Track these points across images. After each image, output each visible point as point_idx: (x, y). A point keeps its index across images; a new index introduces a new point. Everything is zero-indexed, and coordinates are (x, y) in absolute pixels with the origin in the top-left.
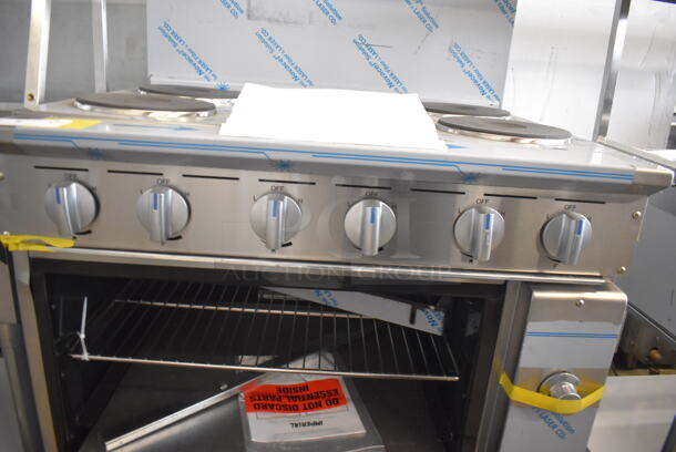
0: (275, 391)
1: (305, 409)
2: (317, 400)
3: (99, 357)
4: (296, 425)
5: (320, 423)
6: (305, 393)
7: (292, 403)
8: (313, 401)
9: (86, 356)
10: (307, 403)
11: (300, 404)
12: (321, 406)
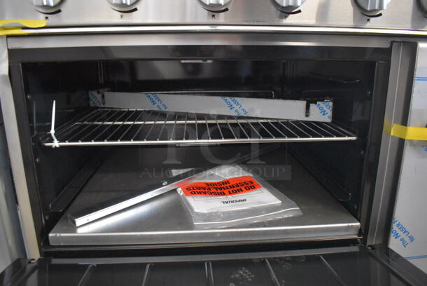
0: (204, 185)
1: (230, 193)
2: (238, 188)
3: (67, 143)
4: (227, 203)
5: (244, 200)
6: (228, 185)
7: (219, 191)
8: (236, 189)
9: (56, 144)
10: (231, 190)
11: (226, 192)
12: (242, 191)
